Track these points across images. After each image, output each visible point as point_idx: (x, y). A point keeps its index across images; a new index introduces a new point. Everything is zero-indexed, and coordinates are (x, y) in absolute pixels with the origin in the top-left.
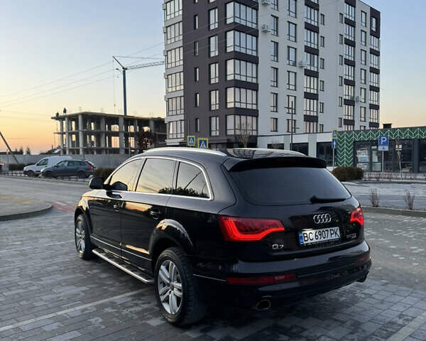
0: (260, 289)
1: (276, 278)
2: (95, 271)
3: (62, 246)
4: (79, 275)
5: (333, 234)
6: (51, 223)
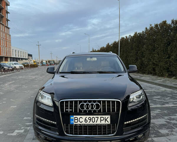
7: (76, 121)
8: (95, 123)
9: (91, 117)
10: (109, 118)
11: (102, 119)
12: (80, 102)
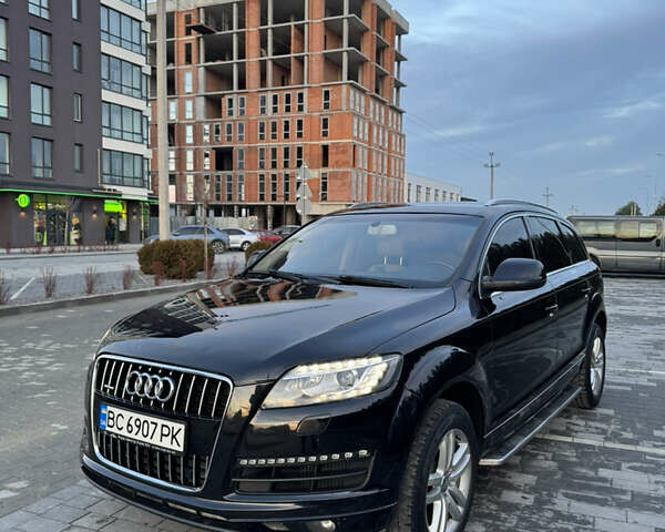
7: (111, 423)
8: (147, 440)
9: (143, 418)
10: (182, 433)
11: (166, 431)
12: (136, 366)
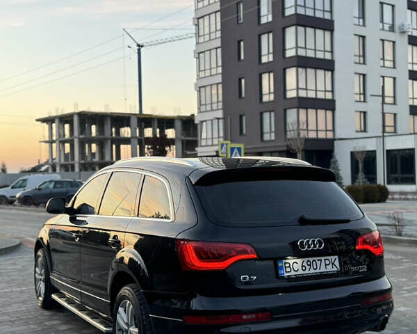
0: (222, 330)
1: (244, 317)
2: (54, 322)
3: (21, 292)
4: (32, 326)
5: (329, 265)
6: (15, 264)
